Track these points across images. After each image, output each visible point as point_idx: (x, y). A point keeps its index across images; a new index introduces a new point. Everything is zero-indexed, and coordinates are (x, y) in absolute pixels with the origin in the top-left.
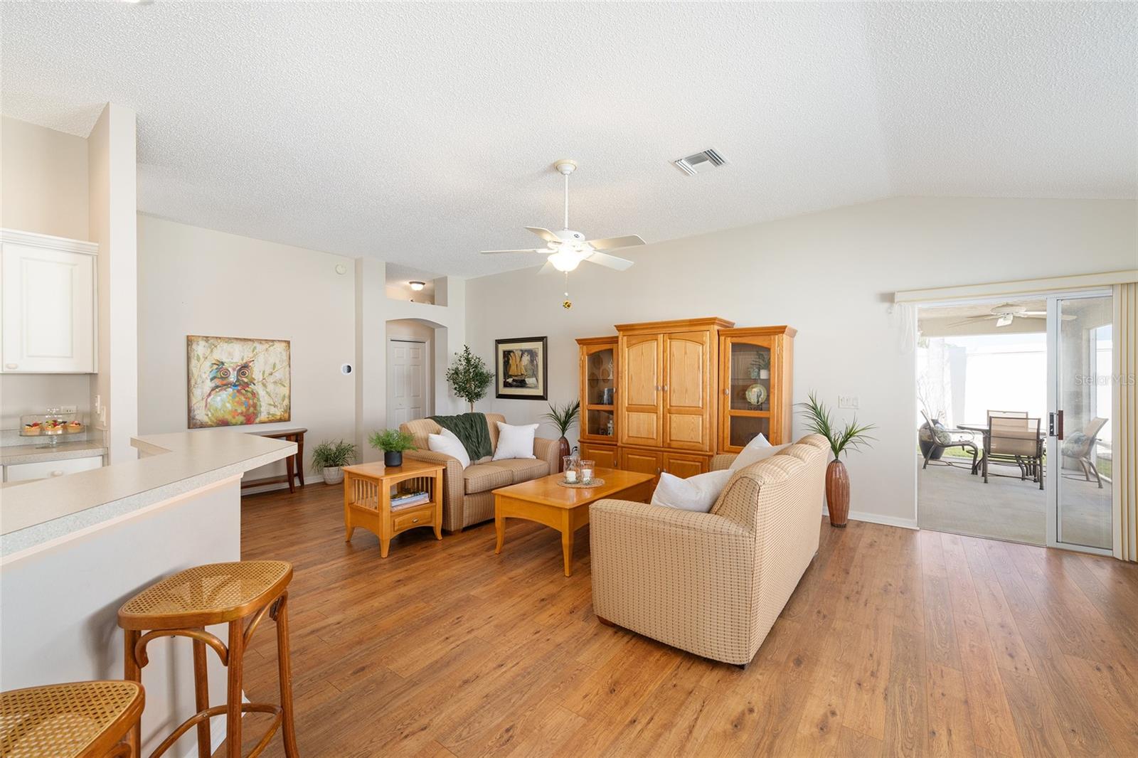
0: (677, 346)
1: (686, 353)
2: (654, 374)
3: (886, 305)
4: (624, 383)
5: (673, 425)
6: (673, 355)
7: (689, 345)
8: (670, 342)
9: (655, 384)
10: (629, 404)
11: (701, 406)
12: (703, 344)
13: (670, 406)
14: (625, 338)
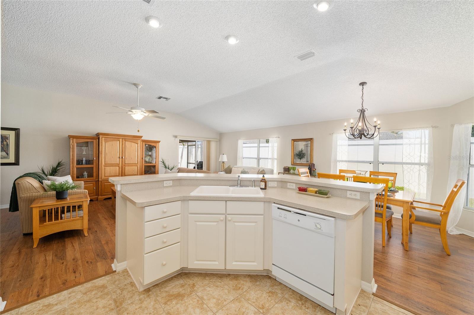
0: (128, 144)
1: (131, 146)
2: (118, 152)
3: (174, 138)
4: (103, 156)
5: (126, 170)
6: (126, 146)
7: (133, 144)
8: (125, 142)
9: (118, 156)
10: (105, 164)
11: (137, 163)
12: (137, 144)
13: (125, 163)
14: (103, 139)
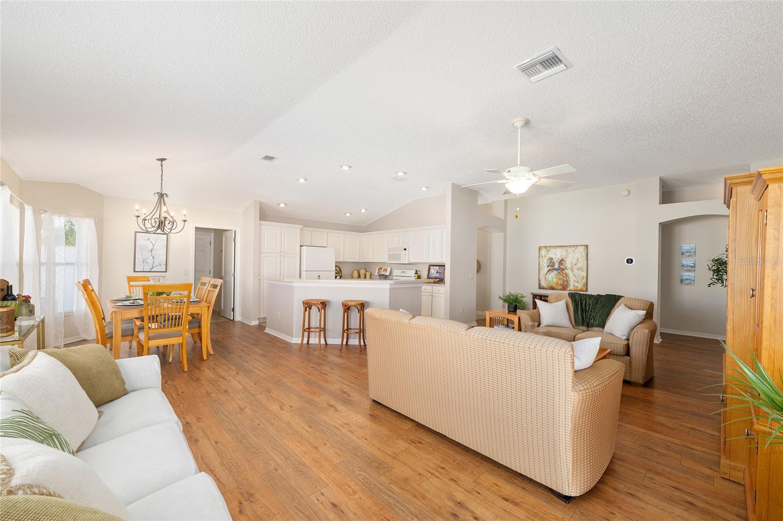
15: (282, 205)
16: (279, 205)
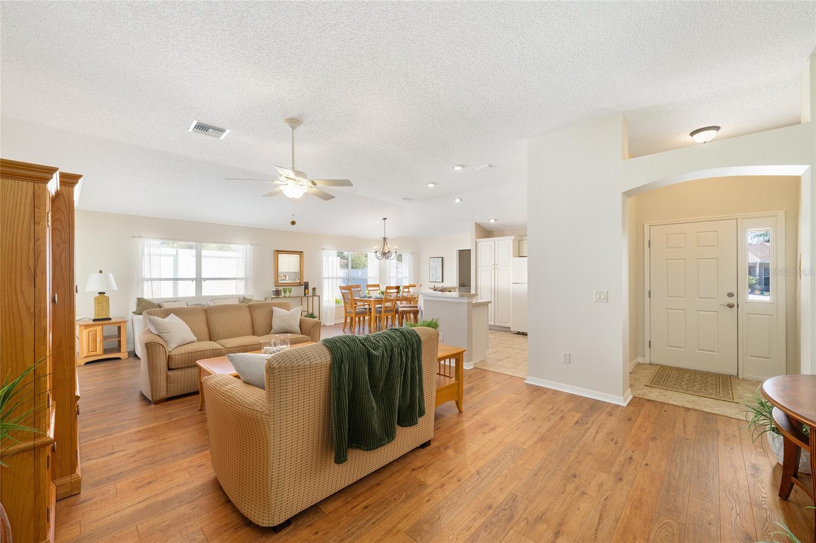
15: (492, 221)
16: (489, 220)
